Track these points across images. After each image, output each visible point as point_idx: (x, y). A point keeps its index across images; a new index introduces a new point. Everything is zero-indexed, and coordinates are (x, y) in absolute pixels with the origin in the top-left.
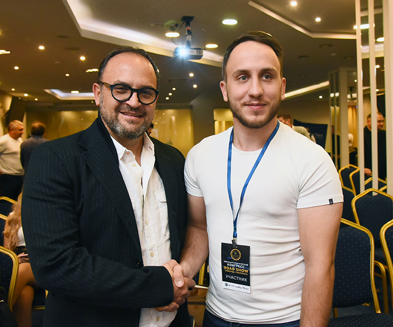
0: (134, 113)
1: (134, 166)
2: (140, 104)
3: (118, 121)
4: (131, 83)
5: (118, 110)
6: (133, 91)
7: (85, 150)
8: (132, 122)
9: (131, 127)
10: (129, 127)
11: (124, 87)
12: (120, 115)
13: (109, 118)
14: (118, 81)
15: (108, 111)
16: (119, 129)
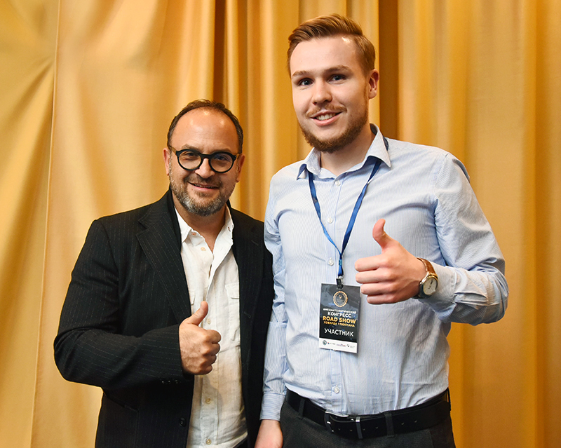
0: (206, 184)
1: (203, 249)
2: (212, 173)
3: (187, 194)
4: (201, 148)
5: (186, 180)
6: (203, 157)
7: (145, 228)
8: (203, 195)
9: (201, 202)
10: (200, 201)
11: (194, 153)
12: (190, 187)
13: (177, 191)
14: (186, 145)
15: (176, 182)
16: (188, 203)
